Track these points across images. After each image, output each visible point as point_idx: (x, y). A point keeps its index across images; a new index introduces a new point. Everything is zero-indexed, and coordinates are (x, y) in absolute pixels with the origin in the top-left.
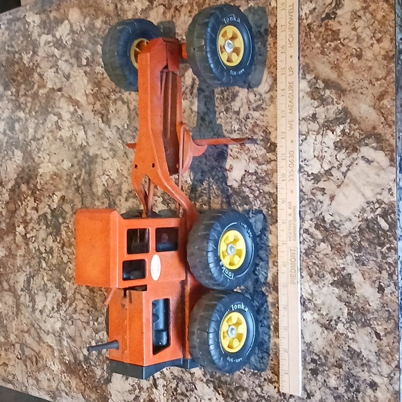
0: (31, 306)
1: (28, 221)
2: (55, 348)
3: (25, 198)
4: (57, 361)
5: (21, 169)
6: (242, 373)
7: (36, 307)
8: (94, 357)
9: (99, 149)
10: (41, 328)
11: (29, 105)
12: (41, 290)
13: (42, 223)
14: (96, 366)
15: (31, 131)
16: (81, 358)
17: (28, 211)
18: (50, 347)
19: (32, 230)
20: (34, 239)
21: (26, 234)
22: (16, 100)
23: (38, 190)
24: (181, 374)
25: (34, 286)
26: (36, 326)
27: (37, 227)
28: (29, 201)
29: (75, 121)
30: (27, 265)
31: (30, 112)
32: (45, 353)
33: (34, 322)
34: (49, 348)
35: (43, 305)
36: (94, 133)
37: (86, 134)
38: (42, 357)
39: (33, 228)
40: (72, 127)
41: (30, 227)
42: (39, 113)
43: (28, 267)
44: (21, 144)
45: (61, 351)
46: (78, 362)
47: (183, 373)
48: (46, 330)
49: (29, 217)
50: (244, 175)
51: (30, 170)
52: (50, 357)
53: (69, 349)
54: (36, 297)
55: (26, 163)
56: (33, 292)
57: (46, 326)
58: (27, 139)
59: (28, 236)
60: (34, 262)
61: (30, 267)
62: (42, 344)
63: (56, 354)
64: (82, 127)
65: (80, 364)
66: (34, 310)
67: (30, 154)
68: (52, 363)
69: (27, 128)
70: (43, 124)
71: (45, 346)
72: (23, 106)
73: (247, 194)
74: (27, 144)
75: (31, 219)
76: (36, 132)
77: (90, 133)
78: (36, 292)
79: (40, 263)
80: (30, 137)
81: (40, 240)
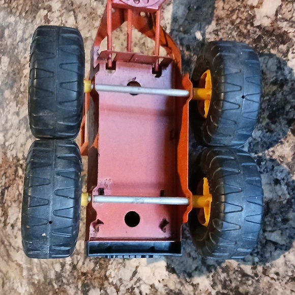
0: (3, 221)
1: (8, 128)
2: (24, 266)
3: (7, 105)
4: (25, 282)
5: (6, 75)
6: (272, 279)
7: (8, 221)
8: (68, 273)
9: (89, 31)
10: (10, 245)
11: (20, 8)
12: (15, 201)
13: (22, 127)
14: (68, 284)
15: (20, 33)
16: (52, 275)
17: (9, 117)
18: (19, 265)
19: (11, 137)
20: (12, 146)
21: (4, 143)
22: (8, 7)
23: (21, 92)
24: (179, 286)
25: (8, 198)
26: (6, 243)
27: (17, 132)
28: (11, 107)
29: (66, 8)
30: (3, 175)
31: (20, 13)
32: (13, 274)
33: (4, 239)
34: (17, 267)
35: (15, 218)
36: (85, 15)
37: (76, 18)
38: (8, 279)
39: (13, 134)
40: (61, 16)
41: (9, 134)
42: (29, 13)
43: (4, 177)
44: (8, 50)
45: (30, 270)
46: (48, 281)
47: (182, 284)
48: (16, 245)
49: (9, 124)
50: (281, 6)
51: (14, 74)
52: (18, 277)
53: (39, 266)
54: (9, 210)
55: (12, 67)
56: (6, 205)
57: (16, 242)
58: (15, 43)
59: (7, 144)
60: (10, 172)
61: (6, 177)
62: (10, 263)
63: (25, 273)
64: (72, 13)
65: (50, 283)
66: (5, 224)
67: (17, 57)
68: (19, 284)
69: (16, 31)
70: (32, 21)
71: (13, 265)
72: (14, 10)
73: (284, 29)
74: (15, 47)
75: (11, 126)
76: (24, 32)
77: (80, 17)
78: (9, 204)
79: (16, 171)
80: (18, 39)
81: (19, 145)
